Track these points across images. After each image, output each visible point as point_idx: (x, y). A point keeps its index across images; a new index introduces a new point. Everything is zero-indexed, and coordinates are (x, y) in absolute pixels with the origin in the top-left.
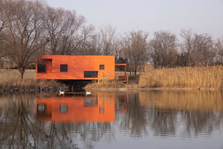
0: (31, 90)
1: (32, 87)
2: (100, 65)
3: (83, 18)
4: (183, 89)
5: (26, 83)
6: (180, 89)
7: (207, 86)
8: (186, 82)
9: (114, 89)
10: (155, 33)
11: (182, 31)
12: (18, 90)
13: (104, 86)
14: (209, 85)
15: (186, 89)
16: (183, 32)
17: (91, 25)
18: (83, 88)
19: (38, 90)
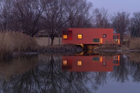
10: (134, 13)
13: (107, 48)
19: (65, 51)
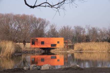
0: (32, 52)
1: (32, 51)
2: (58, 42)
4: (92, 51)
5: (31, 49)
6: (91, 51)
7: (102, 50)
8: (93, 49)
9: (65, 52)
12: (27, 52)
13: (60, 50)
14: (103, 50)
15: (93, 51)
16: (86, 26)
18: (50, 51)
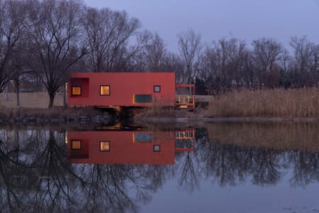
3: (136, 21)
10: (255, 42)
11: (292, 39)
12: (35, 120)
14: (305, 114)
16: (294, 40)
17: (146, 32)
19: (64, 120)
